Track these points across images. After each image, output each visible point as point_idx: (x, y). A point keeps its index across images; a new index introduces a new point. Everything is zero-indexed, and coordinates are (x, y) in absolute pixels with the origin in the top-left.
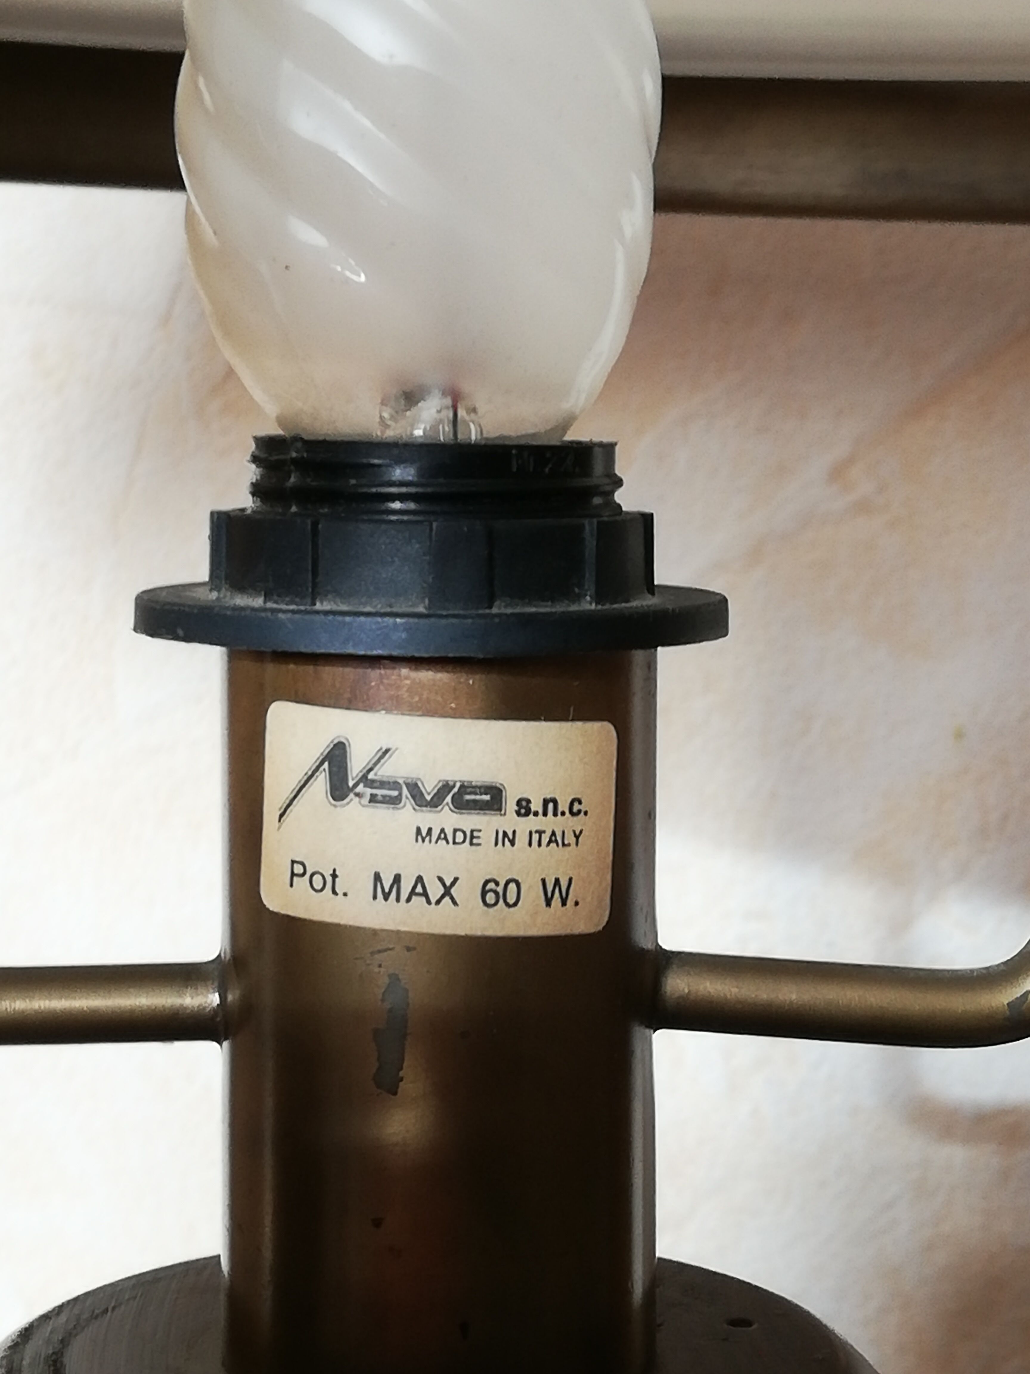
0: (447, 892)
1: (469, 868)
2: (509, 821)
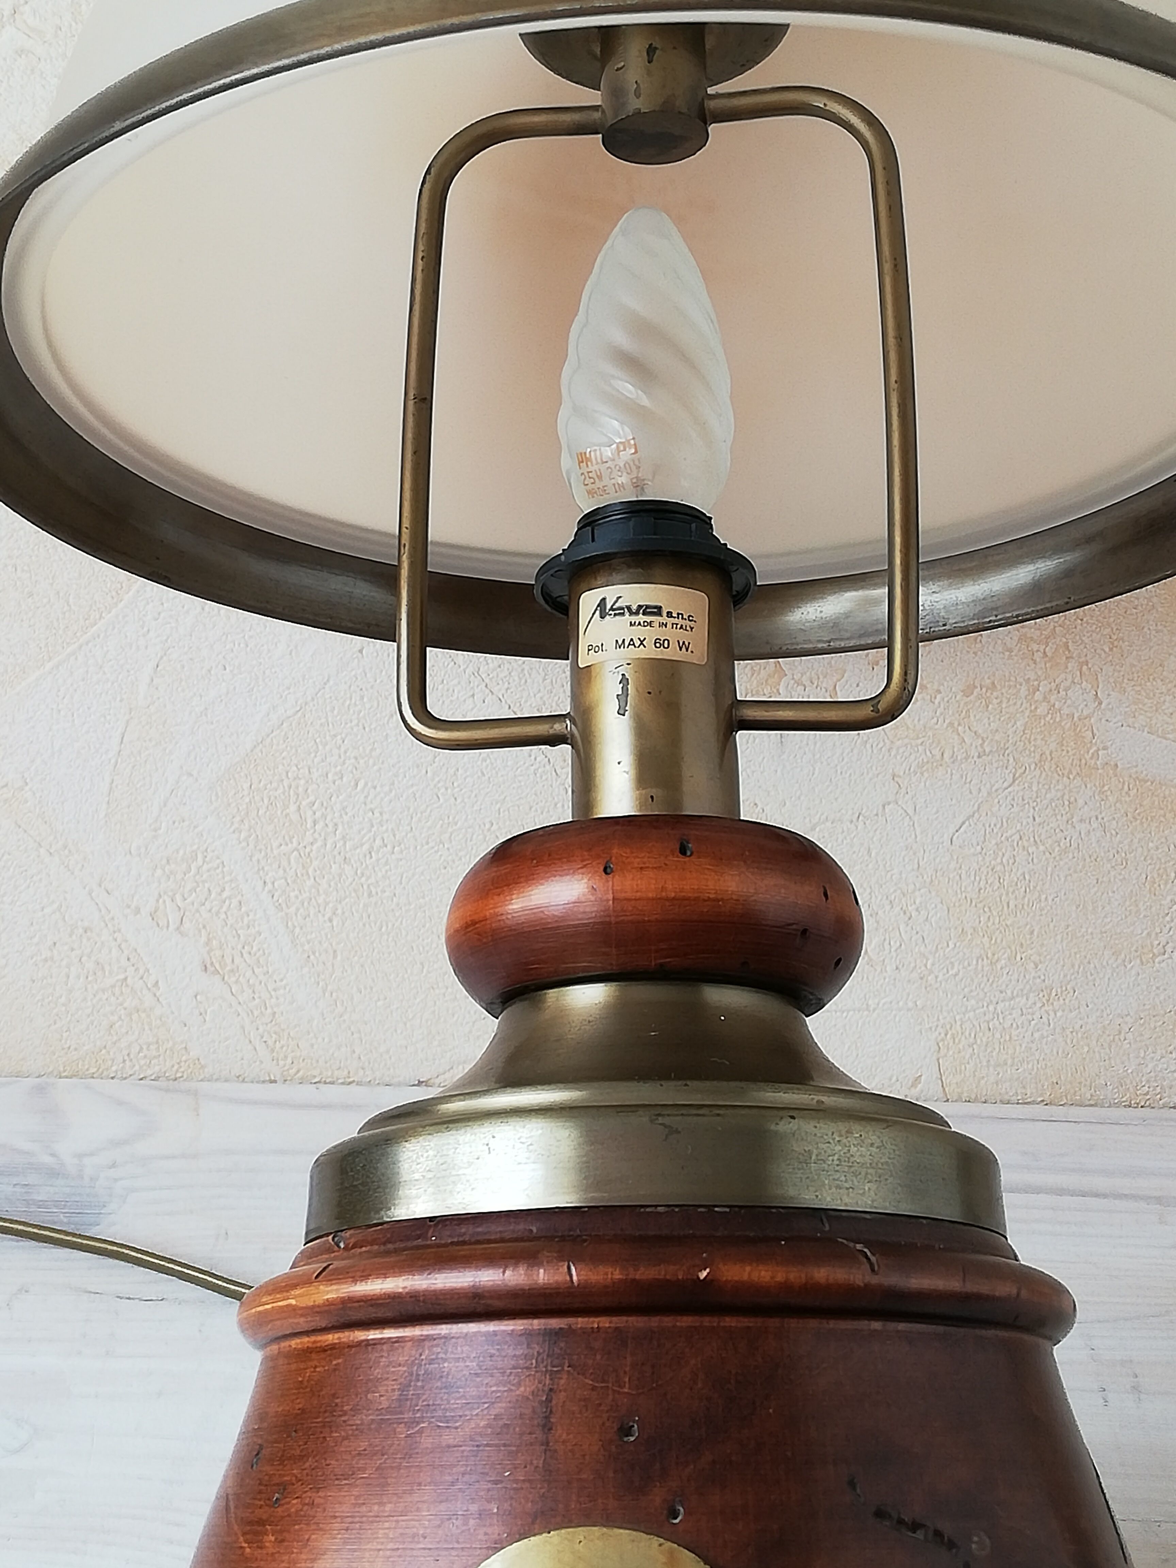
0: (642, 643)
1: (649, 634)
2: (664, 619)
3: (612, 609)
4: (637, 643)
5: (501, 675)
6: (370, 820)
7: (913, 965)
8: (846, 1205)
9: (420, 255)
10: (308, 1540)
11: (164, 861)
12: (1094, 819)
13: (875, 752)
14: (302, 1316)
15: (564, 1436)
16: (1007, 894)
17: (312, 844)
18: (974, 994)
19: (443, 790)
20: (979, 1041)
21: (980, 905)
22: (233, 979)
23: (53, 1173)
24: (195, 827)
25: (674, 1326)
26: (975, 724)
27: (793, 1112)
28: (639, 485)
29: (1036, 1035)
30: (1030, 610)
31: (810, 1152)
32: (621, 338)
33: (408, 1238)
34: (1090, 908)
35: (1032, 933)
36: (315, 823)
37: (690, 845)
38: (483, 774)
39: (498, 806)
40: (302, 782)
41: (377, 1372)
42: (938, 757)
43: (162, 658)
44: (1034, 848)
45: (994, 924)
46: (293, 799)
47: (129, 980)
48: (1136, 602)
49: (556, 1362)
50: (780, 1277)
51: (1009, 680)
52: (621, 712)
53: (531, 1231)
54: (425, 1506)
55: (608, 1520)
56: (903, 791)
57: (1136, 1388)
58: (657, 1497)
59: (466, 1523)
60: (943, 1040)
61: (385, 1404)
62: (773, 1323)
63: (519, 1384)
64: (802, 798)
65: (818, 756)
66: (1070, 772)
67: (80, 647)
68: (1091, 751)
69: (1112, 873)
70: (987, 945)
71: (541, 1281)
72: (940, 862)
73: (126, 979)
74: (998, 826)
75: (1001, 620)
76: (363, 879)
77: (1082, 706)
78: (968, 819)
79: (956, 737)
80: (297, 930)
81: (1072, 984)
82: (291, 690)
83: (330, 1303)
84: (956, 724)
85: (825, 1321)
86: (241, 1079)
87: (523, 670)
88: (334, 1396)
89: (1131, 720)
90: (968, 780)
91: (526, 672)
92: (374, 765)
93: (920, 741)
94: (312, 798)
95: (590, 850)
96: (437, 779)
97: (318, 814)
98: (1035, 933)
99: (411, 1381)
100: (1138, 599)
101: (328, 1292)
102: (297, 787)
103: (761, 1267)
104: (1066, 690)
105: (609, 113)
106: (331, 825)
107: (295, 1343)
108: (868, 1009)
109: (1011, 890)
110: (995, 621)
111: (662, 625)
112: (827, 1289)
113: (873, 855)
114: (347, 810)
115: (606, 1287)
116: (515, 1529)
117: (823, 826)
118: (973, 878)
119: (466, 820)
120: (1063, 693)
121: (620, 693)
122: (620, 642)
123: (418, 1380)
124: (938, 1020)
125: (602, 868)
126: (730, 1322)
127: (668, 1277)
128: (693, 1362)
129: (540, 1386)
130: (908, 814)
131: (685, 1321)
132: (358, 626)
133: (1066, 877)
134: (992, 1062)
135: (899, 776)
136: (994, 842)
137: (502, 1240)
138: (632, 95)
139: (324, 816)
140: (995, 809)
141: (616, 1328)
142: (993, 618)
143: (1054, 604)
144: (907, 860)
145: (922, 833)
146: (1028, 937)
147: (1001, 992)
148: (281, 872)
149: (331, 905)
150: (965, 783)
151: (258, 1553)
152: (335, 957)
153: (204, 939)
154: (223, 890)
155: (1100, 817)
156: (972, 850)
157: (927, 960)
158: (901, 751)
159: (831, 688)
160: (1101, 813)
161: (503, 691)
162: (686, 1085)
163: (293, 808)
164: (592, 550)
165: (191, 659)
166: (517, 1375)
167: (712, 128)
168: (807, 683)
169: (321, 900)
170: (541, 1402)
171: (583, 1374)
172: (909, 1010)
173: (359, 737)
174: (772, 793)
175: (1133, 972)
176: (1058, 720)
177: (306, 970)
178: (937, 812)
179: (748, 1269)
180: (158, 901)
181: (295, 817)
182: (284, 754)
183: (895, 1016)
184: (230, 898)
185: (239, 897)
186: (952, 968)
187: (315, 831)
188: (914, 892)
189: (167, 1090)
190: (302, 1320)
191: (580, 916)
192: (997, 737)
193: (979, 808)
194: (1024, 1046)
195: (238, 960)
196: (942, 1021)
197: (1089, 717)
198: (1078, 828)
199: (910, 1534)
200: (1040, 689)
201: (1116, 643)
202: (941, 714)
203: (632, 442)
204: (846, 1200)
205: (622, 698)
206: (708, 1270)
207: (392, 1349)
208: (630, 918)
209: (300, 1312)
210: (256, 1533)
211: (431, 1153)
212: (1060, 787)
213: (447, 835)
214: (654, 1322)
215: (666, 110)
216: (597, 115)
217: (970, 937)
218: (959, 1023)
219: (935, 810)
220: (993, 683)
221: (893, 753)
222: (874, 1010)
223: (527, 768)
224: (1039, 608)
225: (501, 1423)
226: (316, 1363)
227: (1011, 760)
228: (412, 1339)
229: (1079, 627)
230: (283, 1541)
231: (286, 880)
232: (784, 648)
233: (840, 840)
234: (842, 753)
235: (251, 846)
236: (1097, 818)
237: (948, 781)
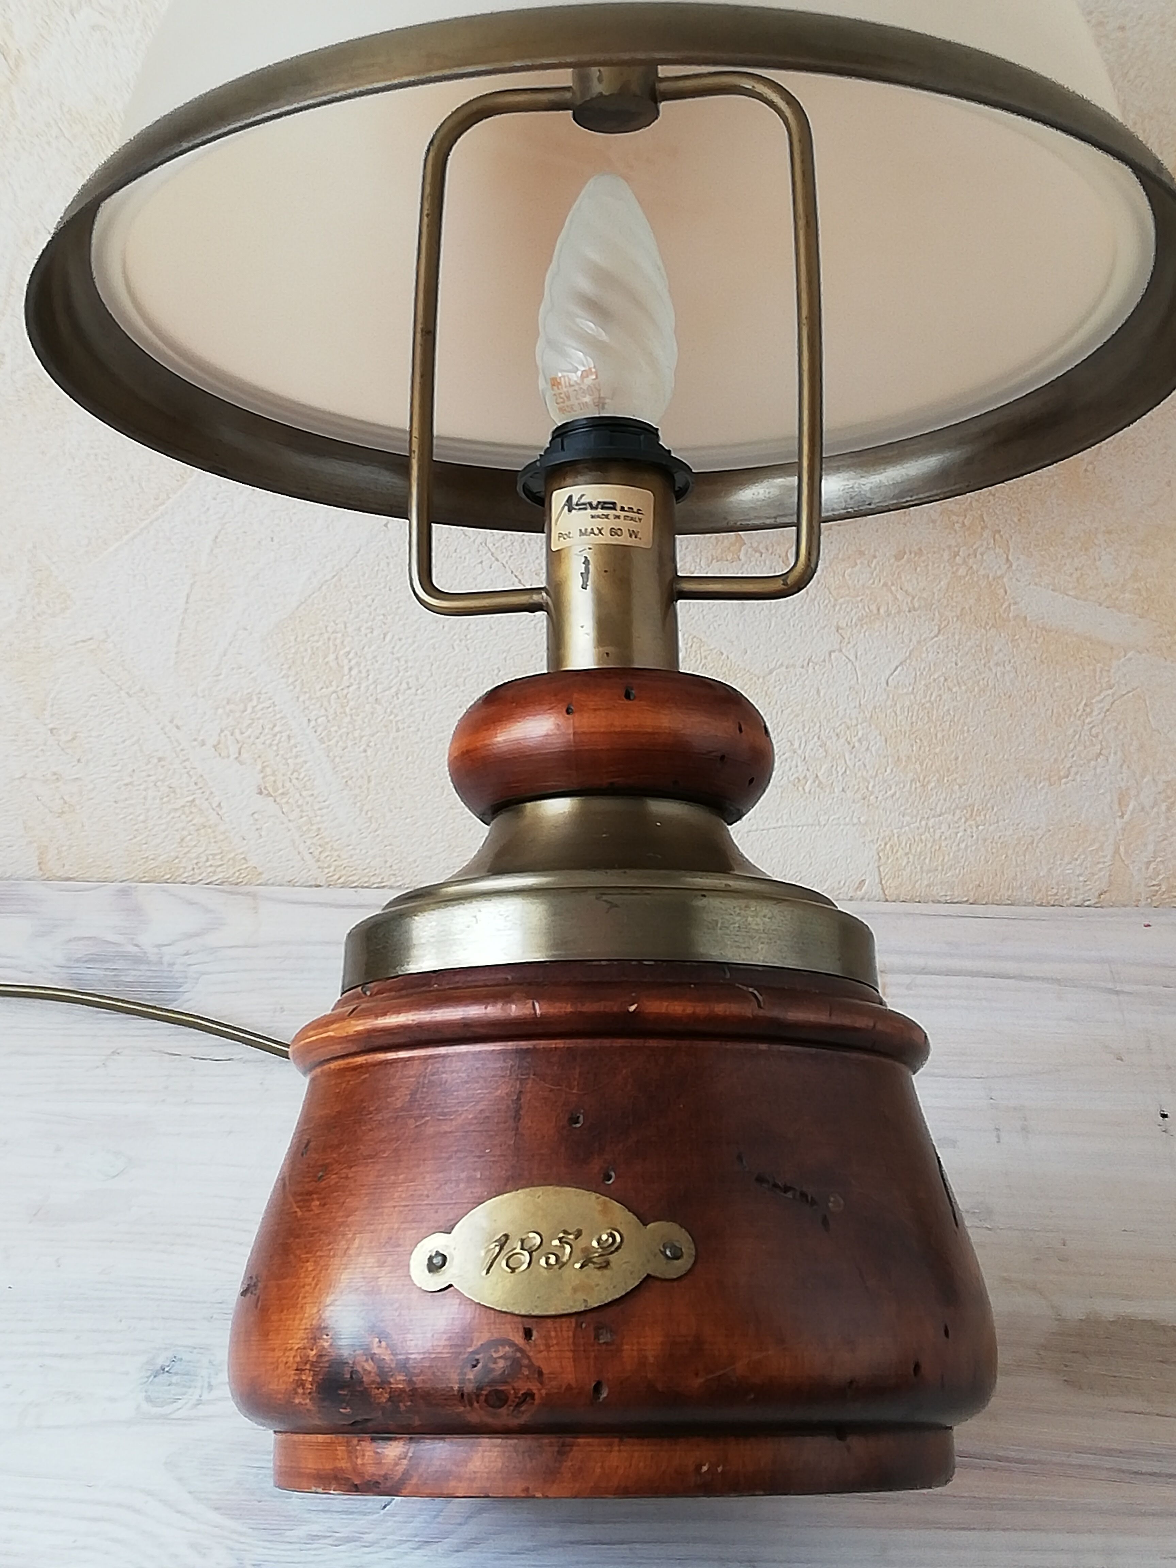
1: (606, 525)
2: (618, 513)
3: (577, 505)
4: (596, 531)
5: (505, 545)
6: (397, 667)
7: (856, 787)
8: (744, 960)
9: (425, 212)
10: (344, 1203)
11: (225, 702)
12: (1007, 662)
13: (822, 607)
14: (339, 1043)
15: (530, 1124)
16: (935, 727)
17: (348, 687)
18: (909, 811)
19: (458, 642)
20: (913, 851)
21: (913, 736)
22: (284, 800)
23: (138, 960)
24: (251, 673)
25: (611, 1046)
26: (906, 584)
27: (704, 892)
28: (600, 403)
29: (963, 846)
30: (939, 491)
31: (717, 922)
32: (585, 285)
33: (417, 986)
34: (1006, 737)
35: (957, 758)
36: (351, 669)
37: (633, 692)
38: (491, 629)
39: (505, 655)
40: (340, 635)
41: (393, 1082)
42: (875, 611)
43: (220, 531)
44: (957, 688)
45: (924, 752)
46: (332, 649)
47: (197, 802)
48: (1040, 480)
49: (524, 1072)
50: (689, 1010)
51: (933, 547)
52: (584, 587)
53: (507, 979)
54: (428, 1176)
55: (560, 1182)
56: (846, 640)
57: (1024, 1129)
58: (596, 1165)
59: (458, 1186)
60: (883, 850)
61: (399, 1105)
62: (685, 1044)
63: (497, 1089)
64: (761, 647)
65: (773, 612)
66: (987, 623)
67: (151, 523)
68: (1004, 607)
69: (1024, 709)
70: (919, 770)
71: (513, 1014)
72: (879, 700)
73: (193, 800)
74: (927, 669)
75: (916, 500)
76: (392, 717)
77: (996, 567)
78: (901, 664)
79: (890, 595)
80: (337, 760)
81: (992, 801)
82: (329, 558)
83: (359, 1033)
84: (890, 583)
85: (723, 1043)
86: (291, 883)
87: (523, 541)
88: (362, 1101)
89: (1037, 580)
90: (901, 630)
91: (525, 542)
92: (400, 620)
93: (859, 599)
94: (347, 649)
95: (555, 695)
96: (452, 633)
97: (353, 662)
98: (960, 759)
99: (418, 1088)
100: (1041, 477)
101: (357, 1025)
102: (335, 639)
103: (676, 1003)
104: (982, 554)
105: (578, 94)
106: (364, 671)
107: (334, 1065)
108: (819, 824)
109: (939, 723)
110: (911, 501)
111: (618, 517)
112: (724, 1019)
113: (822, 694)
114: (378, 658)
115: (560, 1016)
116: (493, 1189)
117: (778, 670)
118: (906, 714)
119: (477, 667)
120: (979, 556)
121: (583, 571)
122: (583, 531)
123: (423, 1087)
124: (879, 833)
125: (564, 710)
126: (652, 1043)
127: (607, 1010)
128: (624, 1071)
129: (513, 1089)
130: (850, 660)
131: (619, 1043)
132: (382, 508)
133: (985, 712)
134: (925, 868)
135: (842, 629)
136: (923, 683)
137: (487, 986)
138: (595, 81)
139: (358, 664)
140: (924, 656)
141: (568, 1048)
142: (909, 499)
143: (957, 486)
144: (850, 699)
145: (862, 676)
146: (954, 762)
147: (931, 810)
148: (323, 710)
149: (364, 738)
150: (898, 633)
151: (307, 1214)
152: (369, 782)
153: (259, 767)
154: (274, 726)
155: (1012, 661)
156: (905, 690)
157: (869, 783)
158: (844, 606)
159: (784, 554)
160: (1013, 657)
161: (507, 558)
162: (625, 872)
163: (332, 657)
164: (562, 457)
165: (245, 532)
166: (497, 1082)
167: (663, 105)
168: (763, 551)
169: (357, 733)
170: (512, 1100)
171: (544, 1080)
172: (854, 825)
173: (386, 597)
174: (735, 643)
175: (1044, 791)
176: (975, 579)
177: (345, 792)
178: (875, 658)
179: (665, 1004)
180: (219, 735)
181: (333, 664)
182: (324, 611)
183: (842, 830)
184: (280, 732)
185: (288, 733)
186: (891, 789)
187: (351, 677)
188: (856, 725)
189: (231, 893)
190: (338, 1047)
191: (548, 746)
192: (924, 595)
193: (910, 654)
194: (951, 855)
195: (288, 784)
196: (882, 835)
197: (1002, 577)
198: (994, 671)
199: (782, 1194)
200: (961, 553)
201: (1023, 515)
202: (877, 575)
203: (593, 370)
204: (743, 956)
205: (585, 575)
206: (636, 1005)
207: (405, 1066)
208: (587, 748)
209: (337, 1041)
210: (307, 1201)
211: (434, 924)
212: (978, 636)
213: (462, 680)
214: (597, 1043)
215: (623, 92)
216: (568, 95)
217: (904, 763)
218: (896, 836)
219: (873, 657)
220: (920, 549)
221: (837, 608)
222: (825, 825)
223: (528, 623)
224: (945, 490)
225: (483, 1115)
226: (348, 1078)
227: (937, 614)
228: (419, 1058)
229: (992, 502)
230: (325, 1205)
231: (327, 717)
232: (739, 523)
233: (793, 682)
234: (794, 609)
235: (298, 689)
236: (1010, 662)
237: (883, 633)
